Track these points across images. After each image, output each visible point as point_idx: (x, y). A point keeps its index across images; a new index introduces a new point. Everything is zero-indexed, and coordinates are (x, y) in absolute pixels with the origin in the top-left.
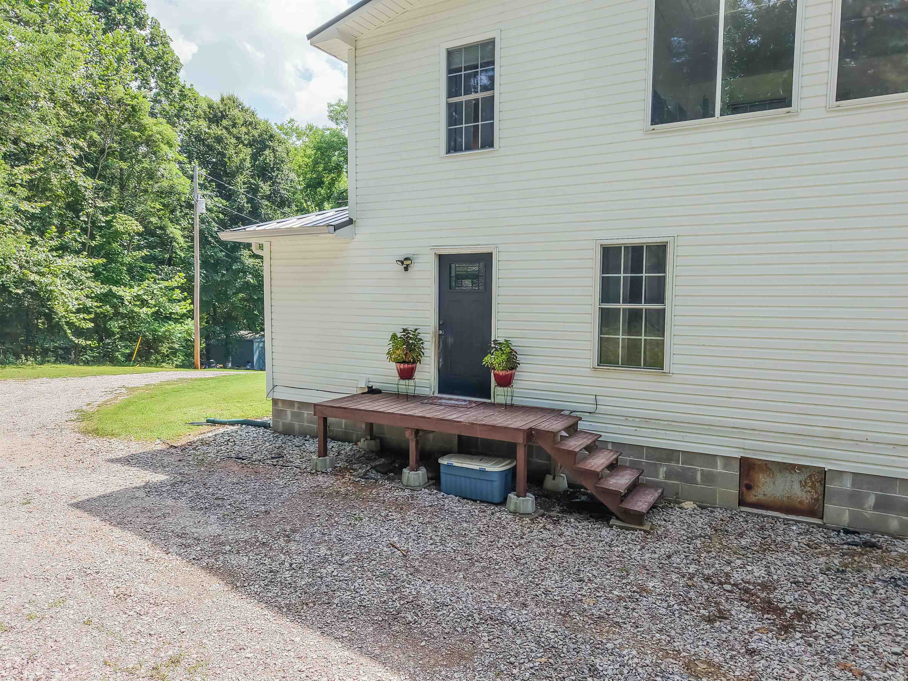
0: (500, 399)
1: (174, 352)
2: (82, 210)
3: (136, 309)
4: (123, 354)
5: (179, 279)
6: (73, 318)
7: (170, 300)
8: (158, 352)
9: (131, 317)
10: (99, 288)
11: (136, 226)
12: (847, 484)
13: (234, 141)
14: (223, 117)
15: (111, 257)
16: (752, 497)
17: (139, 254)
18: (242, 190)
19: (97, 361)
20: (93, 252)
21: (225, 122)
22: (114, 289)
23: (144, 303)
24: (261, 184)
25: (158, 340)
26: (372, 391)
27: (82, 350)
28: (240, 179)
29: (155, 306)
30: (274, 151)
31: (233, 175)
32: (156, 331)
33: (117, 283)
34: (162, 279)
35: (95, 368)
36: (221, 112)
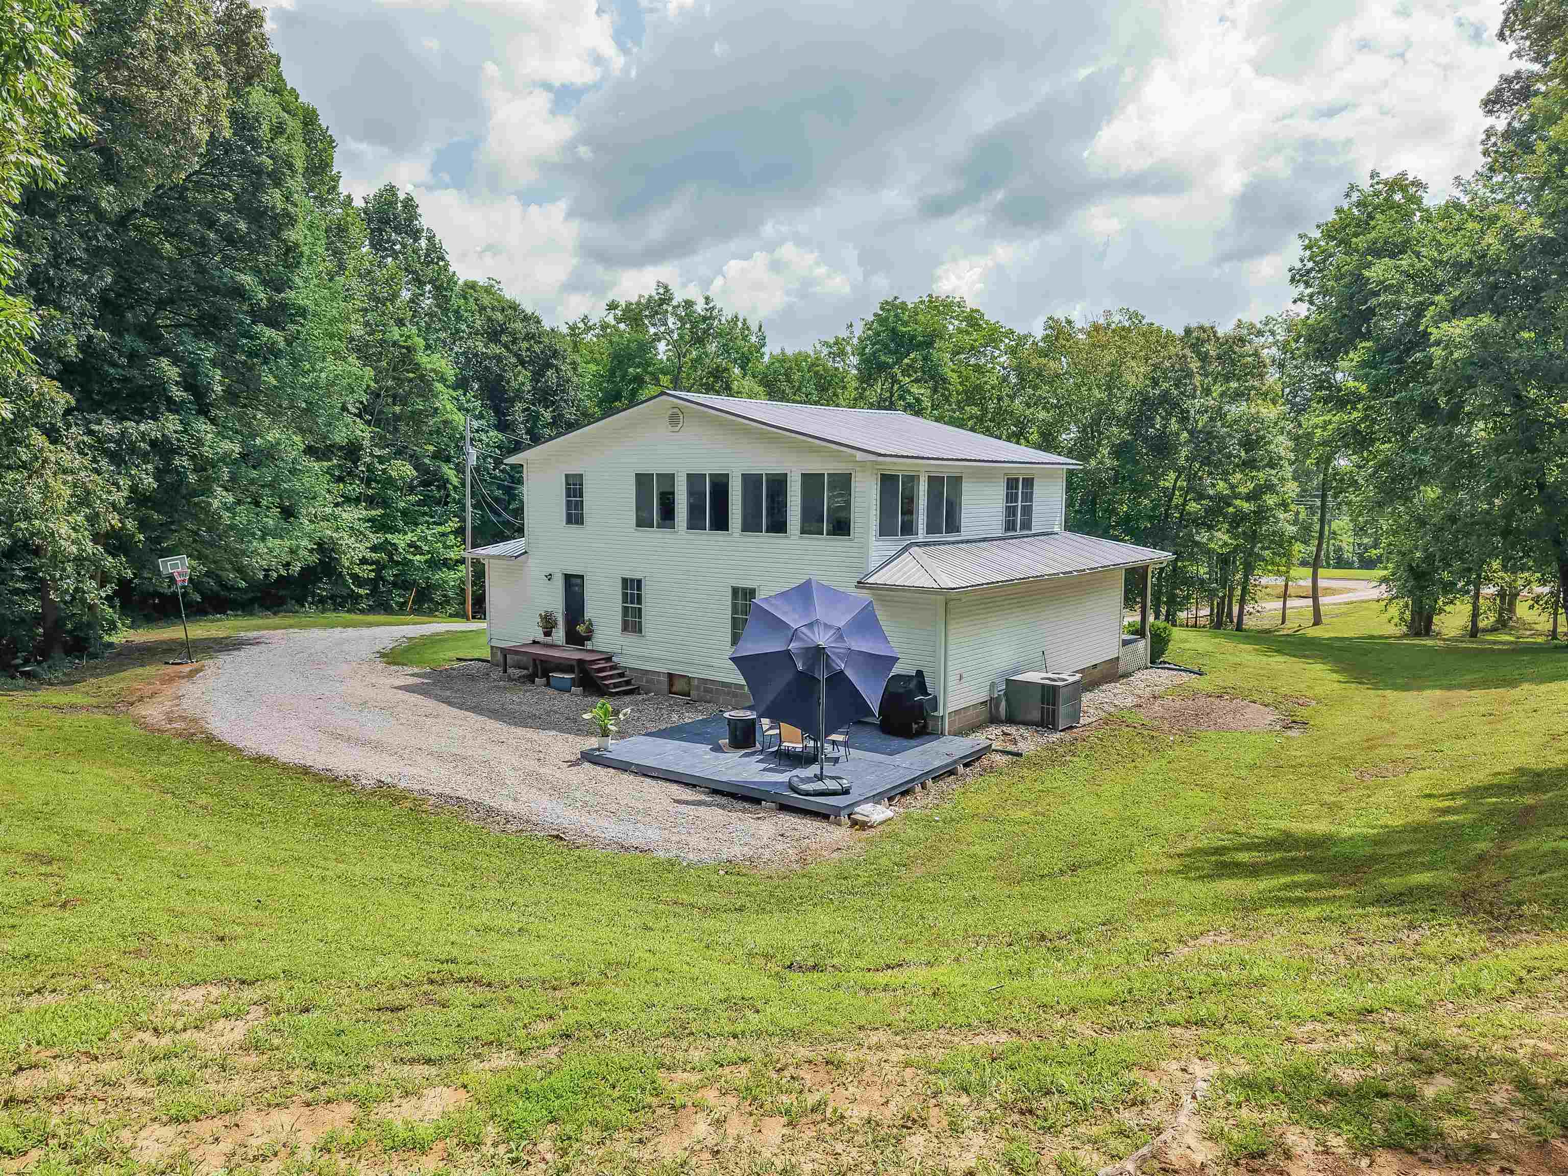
0: (589, 648)
1: (447, 601)
2: (359, 460)
3: (410, 557)
4: (397, 603)
5: (454, 524)
6: (357, 570)
7: (446, 547)
8: (431, 600)
9: (407, 563)
10: (375, 539)
11: (409, 471)
12: (696, 682)
13: (513, 360)
14: (503, 331)
15: (385, 503)
16: (674, 689)
17: (413, 498)
18: (520, 417)
19: (371, 610)
20: (371, 501)
21: (504, 338)
22: (389, 536)
23: (418, 550)
24: (542, 410)
25: (430, 587)
26: (534, 642)
27: (357, 598)
28: (519, 406)
29: (429, 552)
30: (558, 370)
31: (512, 401)
32: (429, 578)
33: (394, 530)
34: (435, 523)
35: (371, 618)
36: (500, 326)
